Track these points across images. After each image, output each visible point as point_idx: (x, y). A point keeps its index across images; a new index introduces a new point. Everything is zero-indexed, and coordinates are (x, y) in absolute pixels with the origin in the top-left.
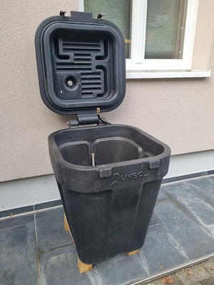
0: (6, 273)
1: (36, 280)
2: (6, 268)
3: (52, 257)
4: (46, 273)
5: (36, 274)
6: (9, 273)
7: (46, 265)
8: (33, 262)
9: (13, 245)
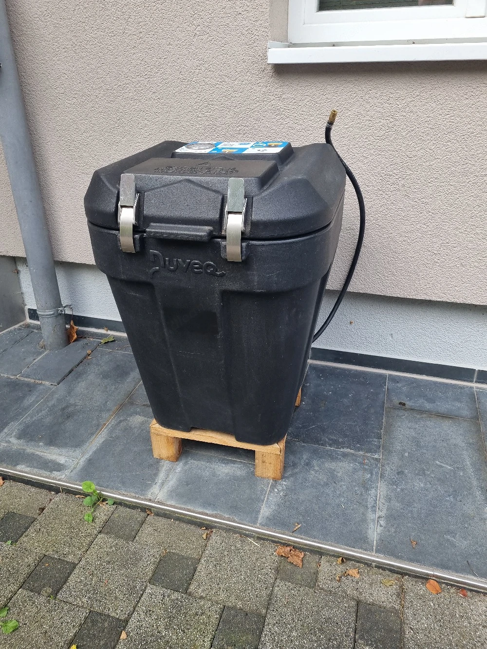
0: (67, 407)
1: (92, 434)
2: (72, 401)
3: (138, 417)
4: (111, 432)
5: (99, 427)
6: (71, 409)
7: (121, 421)
8: (109, 410)
9: (105, 376)
